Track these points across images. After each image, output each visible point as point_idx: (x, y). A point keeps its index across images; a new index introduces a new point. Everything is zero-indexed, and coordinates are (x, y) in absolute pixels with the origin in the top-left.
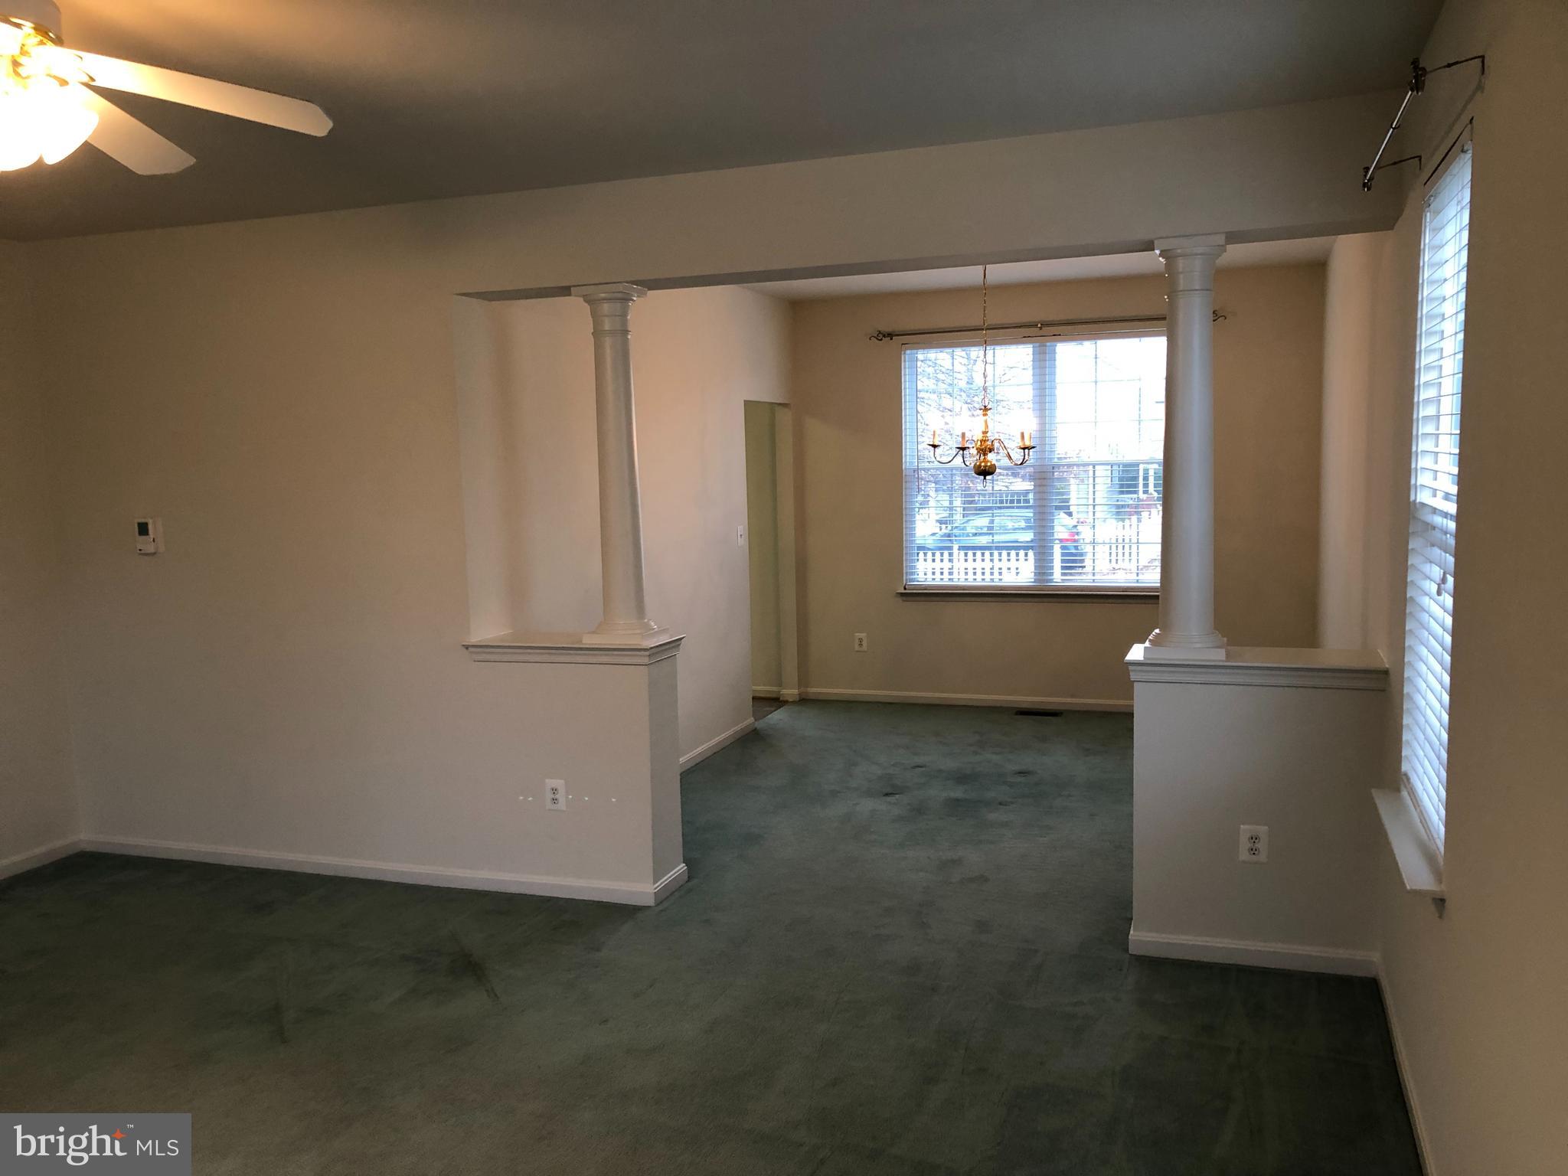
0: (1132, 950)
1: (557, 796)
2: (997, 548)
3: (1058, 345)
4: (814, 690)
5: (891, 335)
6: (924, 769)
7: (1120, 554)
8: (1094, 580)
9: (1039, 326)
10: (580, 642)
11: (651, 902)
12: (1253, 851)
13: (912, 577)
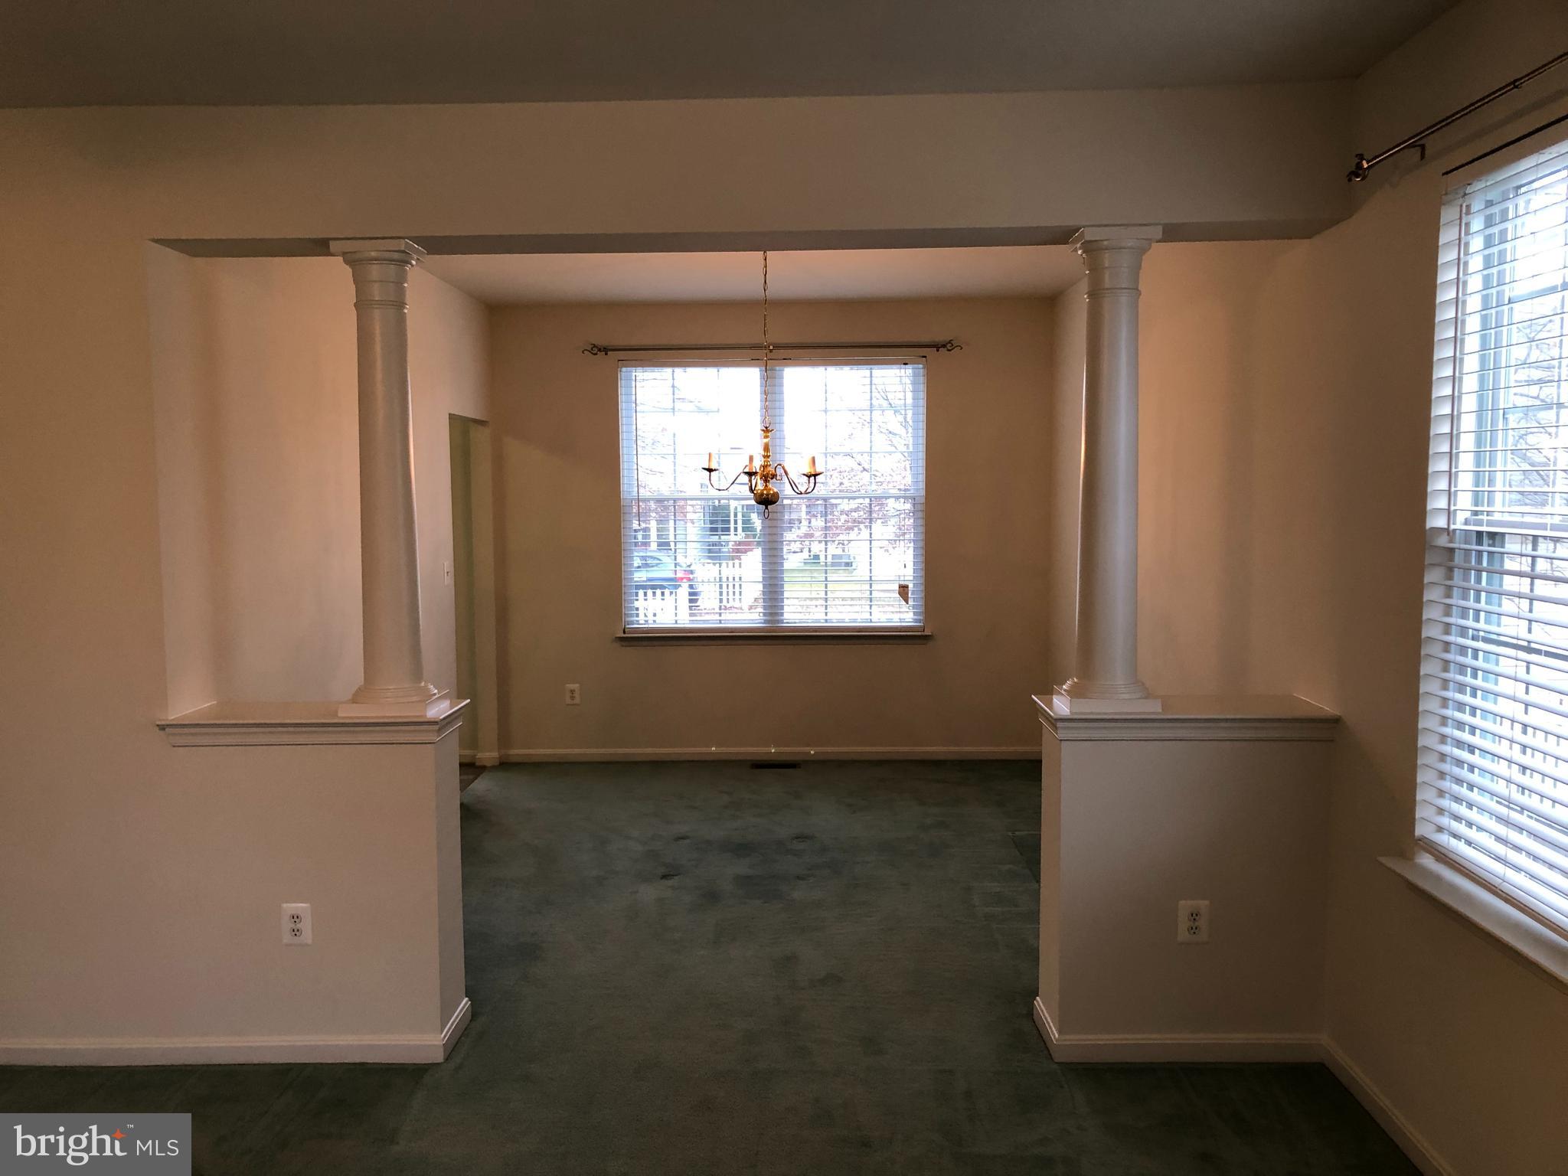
0: (1058, 1057)
1: (299, 926)
2: (654, 587)
3: (786, 369)
4: (517, 752)
5: (606, 350)
6: (688, 841)
7: (731, 593)
8: (720, 621)
9: (771, 348)
10: (335, 715)
11: (439, 1057)
12: (1193, 930)
13: (632, 619)
